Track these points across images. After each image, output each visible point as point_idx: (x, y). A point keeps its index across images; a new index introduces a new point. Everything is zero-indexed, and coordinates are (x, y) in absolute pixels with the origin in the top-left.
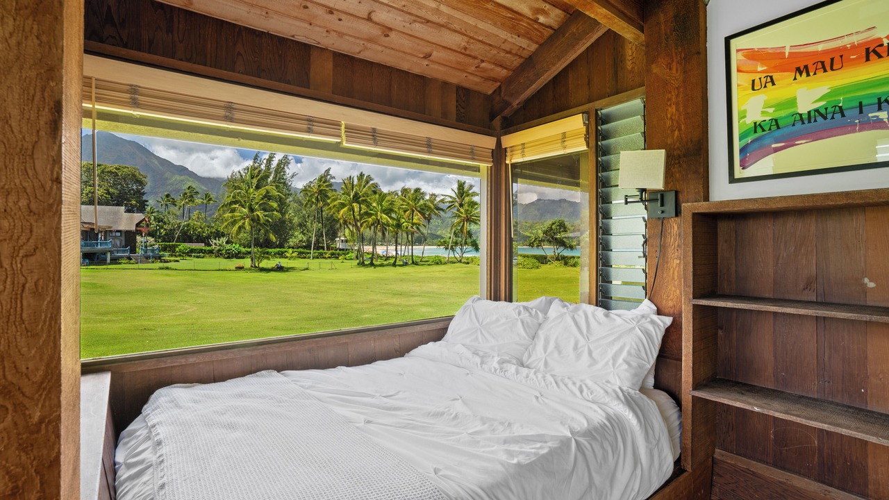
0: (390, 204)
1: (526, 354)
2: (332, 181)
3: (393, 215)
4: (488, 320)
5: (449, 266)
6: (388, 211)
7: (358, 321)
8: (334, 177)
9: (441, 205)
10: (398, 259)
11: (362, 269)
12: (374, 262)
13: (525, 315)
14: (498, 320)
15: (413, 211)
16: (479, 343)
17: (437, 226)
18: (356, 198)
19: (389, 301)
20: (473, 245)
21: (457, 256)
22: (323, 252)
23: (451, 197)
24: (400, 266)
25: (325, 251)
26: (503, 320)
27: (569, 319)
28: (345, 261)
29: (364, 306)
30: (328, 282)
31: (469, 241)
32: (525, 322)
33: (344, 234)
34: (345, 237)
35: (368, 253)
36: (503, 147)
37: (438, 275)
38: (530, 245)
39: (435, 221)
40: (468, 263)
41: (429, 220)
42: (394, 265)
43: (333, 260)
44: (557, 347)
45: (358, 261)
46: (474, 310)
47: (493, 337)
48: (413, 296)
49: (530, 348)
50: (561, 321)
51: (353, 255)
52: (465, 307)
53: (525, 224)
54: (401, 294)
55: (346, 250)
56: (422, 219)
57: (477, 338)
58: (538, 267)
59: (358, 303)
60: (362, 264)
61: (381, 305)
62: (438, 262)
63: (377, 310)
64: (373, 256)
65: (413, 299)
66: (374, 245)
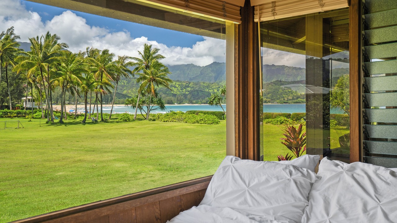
0: (80, 65)
1: (304, 217)
2: (17, 40)
3: (83, 75)
4: (256, 181)
5: (137, 122)
6: (77, 72)
7: (53, 179)
8: (19, 37)
9: (129, 68)
10: (87, 117)
11: (52, 127)
12: (64, 121)
13: (297, 175)
14: (267, 181)
15: (102, 72)
16: (250, 206)
17: (123, 86)
18: (45, 58)
19: (82, 158)
20: (158, 104)
21: (144, 113)
22: (8, 111)
23: (137, 59)
24: (89, 123)
25: (11, 110)
26: (274, 181)
27: (348, 178)
28: (32, 120)
29: (57, 164)
30: (15, 142)
31: (155, 100)
32: (298, 182)
33: (32, 94)
34: (32, 96)
35: (56, 112)
36: (252, 5)
37: (127, 131)
38: (210, 103)
39: (123, 82)
40: (154, 120)
41: (117, 80)
42: (84, 122)
43: (21, 120)
44: (341, 208)
45: (47, 120)
46: (236, 171)
47: (265, 200)
48: (106, 152)
49: (307, 209)
50: (339, 181)
51: (42, 113)
52: (224, 168)
53: (202, 84)
54: (93, 151)
55: (34, 109)
56: (111, 79)
57: (246, 202)
58: (217, 123)
59: (50, 161)
60: (51, 123)
61: (75, 162)
62: (126, 119)
63: (71, 167)
64: (62, 115)
65: (106, 155)
66: (63, 104)
